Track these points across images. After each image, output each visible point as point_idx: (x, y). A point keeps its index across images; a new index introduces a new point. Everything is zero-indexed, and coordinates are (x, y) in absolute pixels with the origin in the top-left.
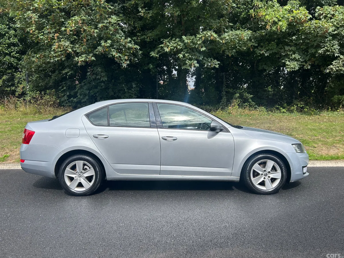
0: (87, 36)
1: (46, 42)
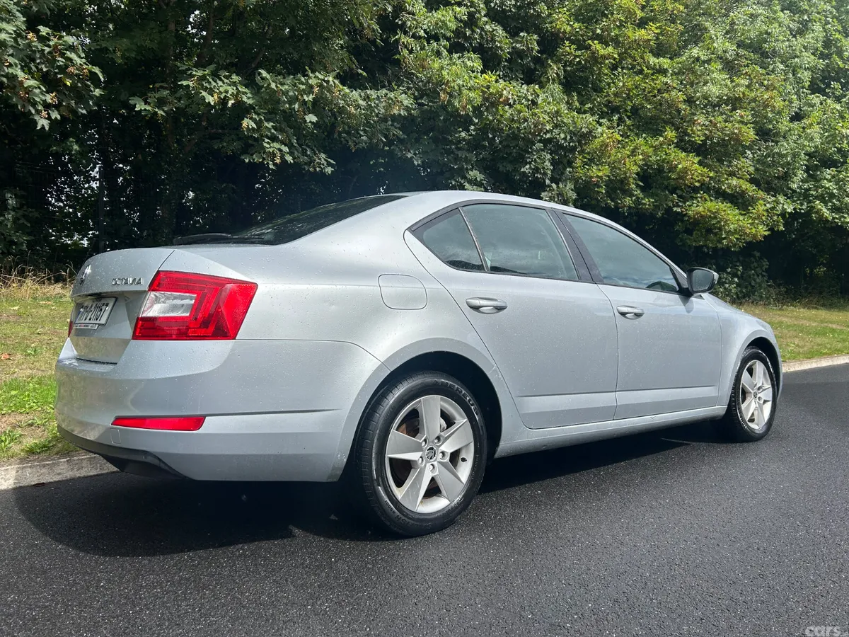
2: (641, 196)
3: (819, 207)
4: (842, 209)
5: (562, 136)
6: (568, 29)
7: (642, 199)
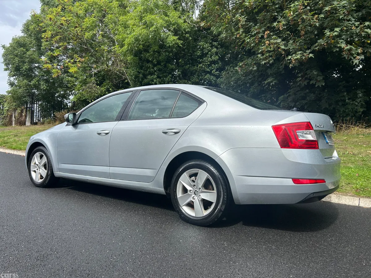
0: (305, 27)
1: (252, 45)
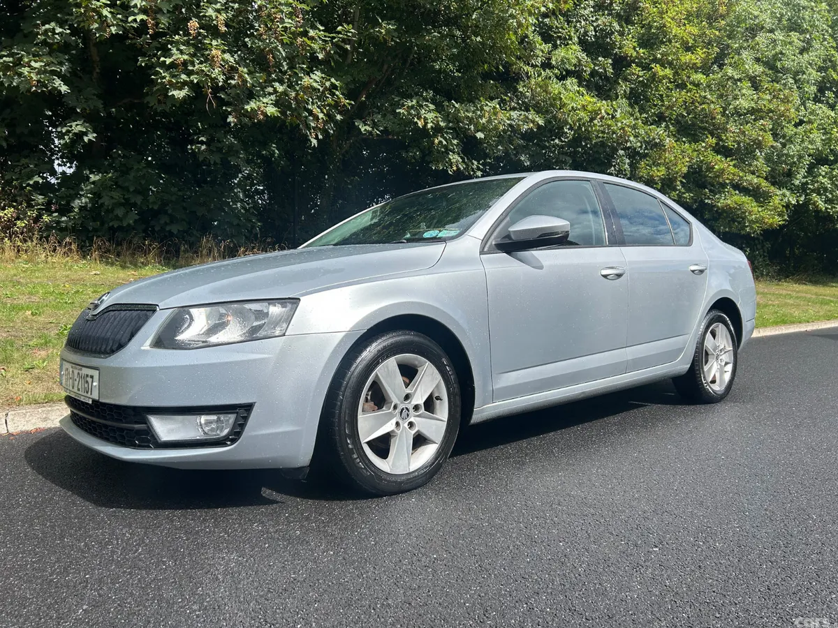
2: (683, 190)
3: (816, 199)
4: (833, 200)
5: (639, 144)
6: (635, 54)
7: (684, 193)
